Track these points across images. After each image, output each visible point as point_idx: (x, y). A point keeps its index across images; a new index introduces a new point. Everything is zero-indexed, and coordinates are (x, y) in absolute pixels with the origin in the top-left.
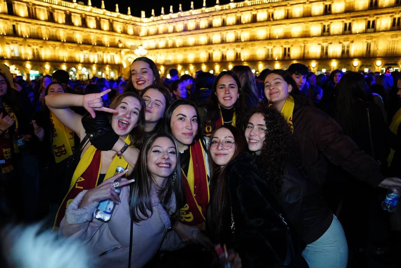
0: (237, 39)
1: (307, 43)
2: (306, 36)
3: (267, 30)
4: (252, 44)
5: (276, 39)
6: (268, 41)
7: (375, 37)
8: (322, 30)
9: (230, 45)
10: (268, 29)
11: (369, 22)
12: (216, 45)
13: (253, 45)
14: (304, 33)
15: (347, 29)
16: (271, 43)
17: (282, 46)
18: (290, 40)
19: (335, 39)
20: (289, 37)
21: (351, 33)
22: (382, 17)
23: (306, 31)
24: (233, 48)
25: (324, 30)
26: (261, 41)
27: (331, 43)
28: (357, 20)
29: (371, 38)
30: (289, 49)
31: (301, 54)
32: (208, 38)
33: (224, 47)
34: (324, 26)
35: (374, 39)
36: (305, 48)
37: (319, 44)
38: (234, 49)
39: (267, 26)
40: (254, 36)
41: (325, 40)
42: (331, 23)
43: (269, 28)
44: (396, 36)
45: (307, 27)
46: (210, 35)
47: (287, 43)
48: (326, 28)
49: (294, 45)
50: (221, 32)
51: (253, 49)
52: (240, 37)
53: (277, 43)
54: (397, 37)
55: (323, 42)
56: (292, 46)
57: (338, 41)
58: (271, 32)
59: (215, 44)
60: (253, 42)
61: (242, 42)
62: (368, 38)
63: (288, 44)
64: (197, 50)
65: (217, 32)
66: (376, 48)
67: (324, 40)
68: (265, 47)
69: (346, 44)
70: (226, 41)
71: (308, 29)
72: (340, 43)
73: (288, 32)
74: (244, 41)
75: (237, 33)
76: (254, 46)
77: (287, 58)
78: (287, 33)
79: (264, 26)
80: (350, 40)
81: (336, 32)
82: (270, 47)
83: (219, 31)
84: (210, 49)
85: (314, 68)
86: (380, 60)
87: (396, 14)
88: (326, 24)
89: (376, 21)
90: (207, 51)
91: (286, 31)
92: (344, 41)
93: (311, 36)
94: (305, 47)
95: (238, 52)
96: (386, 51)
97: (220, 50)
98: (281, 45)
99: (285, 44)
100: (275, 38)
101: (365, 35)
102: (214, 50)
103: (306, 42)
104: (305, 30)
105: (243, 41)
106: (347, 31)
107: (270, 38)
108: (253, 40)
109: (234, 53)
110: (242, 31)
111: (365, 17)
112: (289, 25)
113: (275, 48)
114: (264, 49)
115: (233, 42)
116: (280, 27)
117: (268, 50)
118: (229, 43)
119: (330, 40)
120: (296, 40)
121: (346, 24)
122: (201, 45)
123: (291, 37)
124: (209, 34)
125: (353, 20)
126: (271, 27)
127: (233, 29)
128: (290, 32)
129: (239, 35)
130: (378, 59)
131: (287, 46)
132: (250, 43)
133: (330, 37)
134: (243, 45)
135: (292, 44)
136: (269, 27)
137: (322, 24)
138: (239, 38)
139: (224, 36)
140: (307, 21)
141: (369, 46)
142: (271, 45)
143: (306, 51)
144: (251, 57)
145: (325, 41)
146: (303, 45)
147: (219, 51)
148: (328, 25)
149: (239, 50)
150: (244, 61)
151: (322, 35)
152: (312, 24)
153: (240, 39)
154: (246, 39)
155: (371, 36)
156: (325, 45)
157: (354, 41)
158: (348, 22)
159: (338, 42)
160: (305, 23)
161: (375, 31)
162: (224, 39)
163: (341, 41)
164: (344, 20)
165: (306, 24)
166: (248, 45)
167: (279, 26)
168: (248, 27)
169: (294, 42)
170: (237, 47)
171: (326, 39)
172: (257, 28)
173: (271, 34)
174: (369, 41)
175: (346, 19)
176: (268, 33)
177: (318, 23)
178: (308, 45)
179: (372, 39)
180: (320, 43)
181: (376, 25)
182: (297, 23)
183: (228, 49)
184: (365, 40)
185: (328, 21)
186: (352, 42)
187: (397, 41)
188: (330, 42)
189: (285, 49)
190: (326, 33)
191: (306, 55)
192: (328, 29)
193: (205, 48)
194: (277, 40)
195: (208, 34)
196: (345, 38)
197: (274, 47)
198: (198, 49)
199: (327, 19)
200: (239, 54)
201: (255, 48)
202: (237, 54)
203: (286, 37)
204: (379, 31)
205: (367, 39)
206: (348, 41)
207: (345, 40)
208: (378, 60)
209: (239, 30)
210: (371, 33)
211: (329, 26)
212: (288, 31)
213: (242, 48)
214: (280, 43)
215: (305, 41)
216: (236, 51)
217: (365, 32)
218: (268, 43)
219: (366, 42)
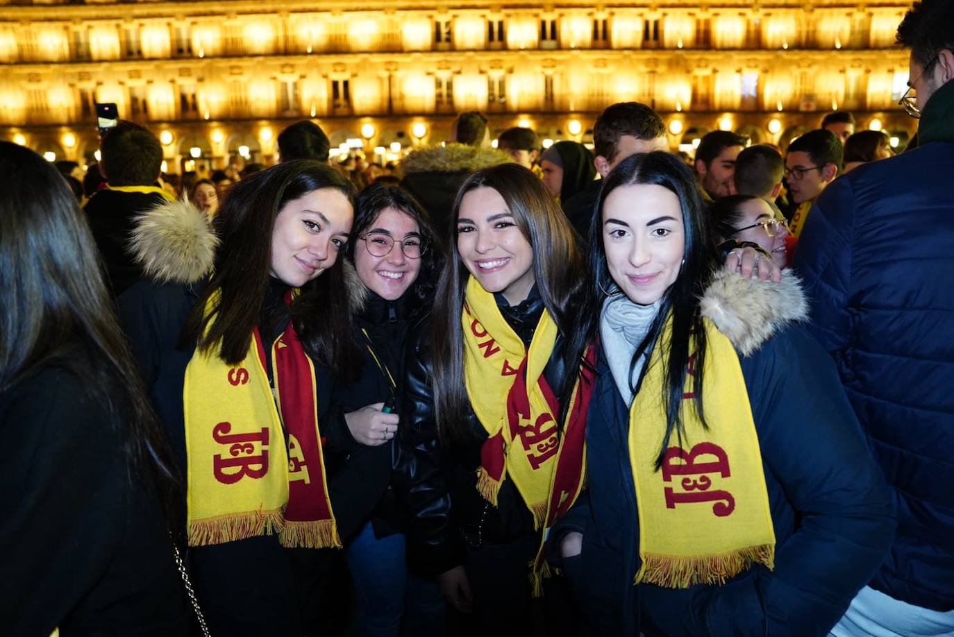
0: (180, 51)
1: (396, 70)
2: (391, 48)
3: (276, 27)
4: (232, 68)
5: (306, 54)
6: (283, 60)
7: (561, 62)
8: (432, 34)
9: (158, 68)
10: (280, 24)
11: (543, 24)
12: (105, 65)
13: (236, 71)
14: (387, 41)
15: (496, 36)
16: (292, 66)
17: (325, 76)
18: (348, 60)
19: (470, 61)
20: (344, 49)
21: (505, 48)
22: (570, 14)
23: (390, 36)
24: (170, 77)
25: (437, 36)
26: (261, 59)
27: (459, 73)
28: (517, 15)
29: (553, 63)
30: (346, 84)
31: (382, 99)
32: (72, 40)
33: (135, 75)
34: (438, 25)
35: (560, 68)
36: (392, 83)
37: (429, 74)
38: (172, 81)
39: (274, 12)
40: (234, 41)
41: (444, 63)
42: (455, 16)
43: (281, 19)
44: (603, 63)
45: (391, 23)
46: (81, 28)
47: (339, 68)
48: (444, 30)
49: (360, 74)
50: (121, 22)
51: (235, 82)
52: (189, 41)
53: (308, 66)
54: (605, 65)
55: (439, 69)
56: (354, 75)
57: (475, 66)
58: (290, 33)
59: (100, 61)
60: (234, 62)
61: (198, 58)
62: (545, 64)
63: (344, 71)
64: (34, 78)
65: (104, 23)
66: (564, 91)
67: (439, 62)
68: (274, 78)
69: (496, 75)
70: (139, 52)
71: (396, 31)
72: (482, 72)
73: (340, 36)
74: (205, 57)
75: (178, 31)
76: (241, 74)
77: (342, 111)
78: (336, 36)
79: (265, 12)
80: (507, 65)
81: (470, 43)
82: (290, 78)
83: (109, 18)
84: (82, 77)
85: (420, 138)
86: (576, 119)
87: (598, 10)
88: (442, 18)
89: (560, 21)
90: (72, 85)
91: (333, 32)
92: (492, 68)
93: (406, 49)
94: (393, 79)
95: (189, 92)
96: (586, 97)
97: (121, 83)
98: (324, 72)
99: (335, 71)
100: (302, 50)
101: (539, 56)
102: (99, 84)
103: (392, 67)
104: (386, 31)
105: (201, 55)
106: (496, 43)
107: (286, 52)
108: (232, 53)
109: (175, 93)
110: (194, 23)
111: (535, 11)
112: (340, 15)
113: (304, 80)
114: (272, 82)
115: (165, 59)
116: (315, 18)
117: (285, 85)
118: (152, 59)
119: (454, 62)
120: (365, 61)
121: (491, 25)
122: (47, 63)
123: (347, 51)
124: (74, 28)
125: (508, 16)
126: (288, 16)
127: (160, 16)
128: (345, 36)
129: (184, 36)
130: (573, 116)
131: (340, 77)
132: (223, 63)
133: (455, 54)
134: (203, 68)
135: (355, 71)
136: (281, 16)
137: (431, 17)
138: (185, 46)
139: (133, 38)
140: (389, 8)
141: (549, 83)
142: (293, 72)
143: (396, 92)
144: (232, 109)
145: (444, 66)
146: (385, 74)
147: (120, 88)
148: (448, 24)
149: (189, 85)
150: (210, 120)
151: (434, 49)
152: (405, 17)
153: (190, 50)
154: (210, 52)
155: (553, 60)
156: (444, 75)
157: (516, 70)
158: (496, 18)
159: (477, 72)
160: (386, 13)
161: (559, 48)
162: (134, 48)
163: (484, 68)
164: (486, 12)
165: (389, 17)
166: (220, 70)
167: (310, 15)
168: (213, 14)
169: (357, 65)
170: (181, 75)
171: (447, 61)
172: (241, 18)
173: (290, 39)
174: (549, 72)
175: (492, 12)
176: (281, 34)
177: (421, 16)
178: (398, 75)
179: (553, 66)
180: (432, 69)
181: (560, 32)
182: (363, 10)
183: (150, 82)
184: (539, 69)
185: (446, 12)
186: (511, 71)
187: (609, 76)
188: (457, 68)
189: (335, 84)
190: (443, 45)
191: (396, 104)
192: (449, 33)
193: (64, 75)
194: (310, 58)
195: (69, 24)
196: (494, 60)
197: (303, 77)
198: (37, 75)
199: (443, 7)
200: (189, 99)
201: (243, 79)
202: (183, 98)
203: (335, 48)
204: (570, 49)
205: (544, 67)
206: (501, 68)
207: (493, 65)
208: (573, 119)
209: (184, 19)
210: (551, 50)
211: (451, 25)
212: (338, 32)
213: (201, 80)
214: (318, 66)
215: (389, 63)
216: (181, 87)
217: (538, 48)
218: (284, 66)
219: (543, 73)
